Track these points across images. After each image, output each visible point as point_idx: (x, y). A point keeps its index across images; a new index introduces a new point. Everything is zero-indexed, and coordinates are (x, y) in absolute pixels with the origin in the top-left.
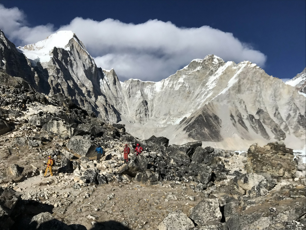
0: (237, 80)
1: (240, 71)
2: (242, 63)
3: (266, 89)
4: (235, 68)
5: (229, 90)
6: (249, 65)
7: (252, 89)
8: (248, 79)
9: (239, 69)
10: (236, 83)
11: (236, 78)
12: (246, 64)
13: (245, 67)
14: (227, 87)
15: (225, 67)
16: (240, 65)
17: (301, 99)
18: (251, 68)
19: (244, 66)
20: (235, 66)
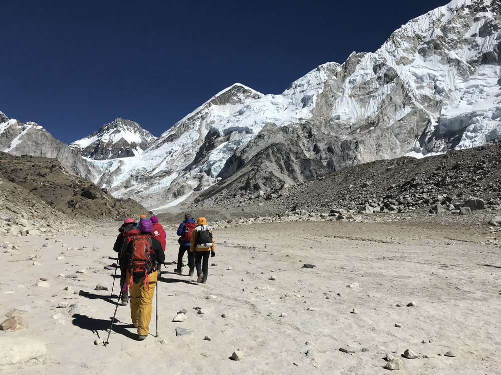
0: (20, 142)
1: (25, 131)
2: (28, 123)
3: (52, 152)
4: (20, 127)
5: (12, 150)
6: (35, 127)
7: (37, 151)
8: (33, 141)
9: (24, 129)
10: (19, 145)
11: (20, 139)
12: (31, 126)
13: (30, 129)
14: (9, 147)
15: (8, 124)
16: (25, 125)
17: (84, 163)
18: (38, 130)
19: (30, 126)
20: (19, 125)
